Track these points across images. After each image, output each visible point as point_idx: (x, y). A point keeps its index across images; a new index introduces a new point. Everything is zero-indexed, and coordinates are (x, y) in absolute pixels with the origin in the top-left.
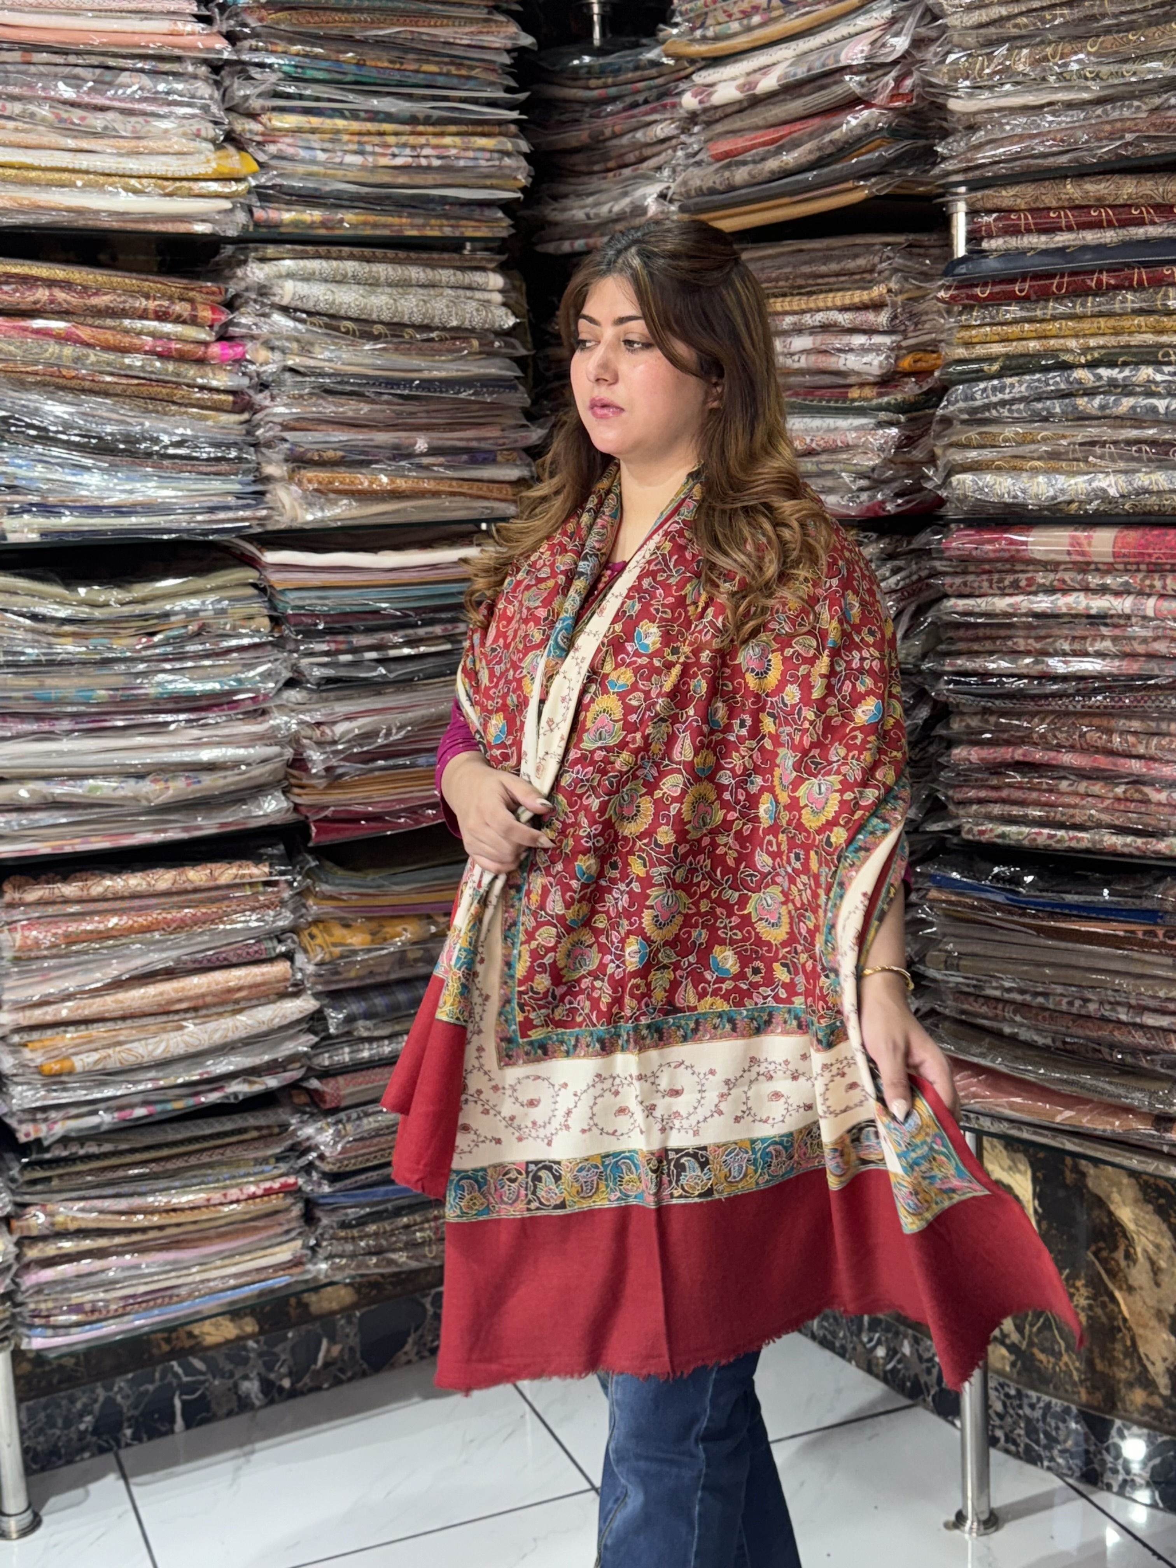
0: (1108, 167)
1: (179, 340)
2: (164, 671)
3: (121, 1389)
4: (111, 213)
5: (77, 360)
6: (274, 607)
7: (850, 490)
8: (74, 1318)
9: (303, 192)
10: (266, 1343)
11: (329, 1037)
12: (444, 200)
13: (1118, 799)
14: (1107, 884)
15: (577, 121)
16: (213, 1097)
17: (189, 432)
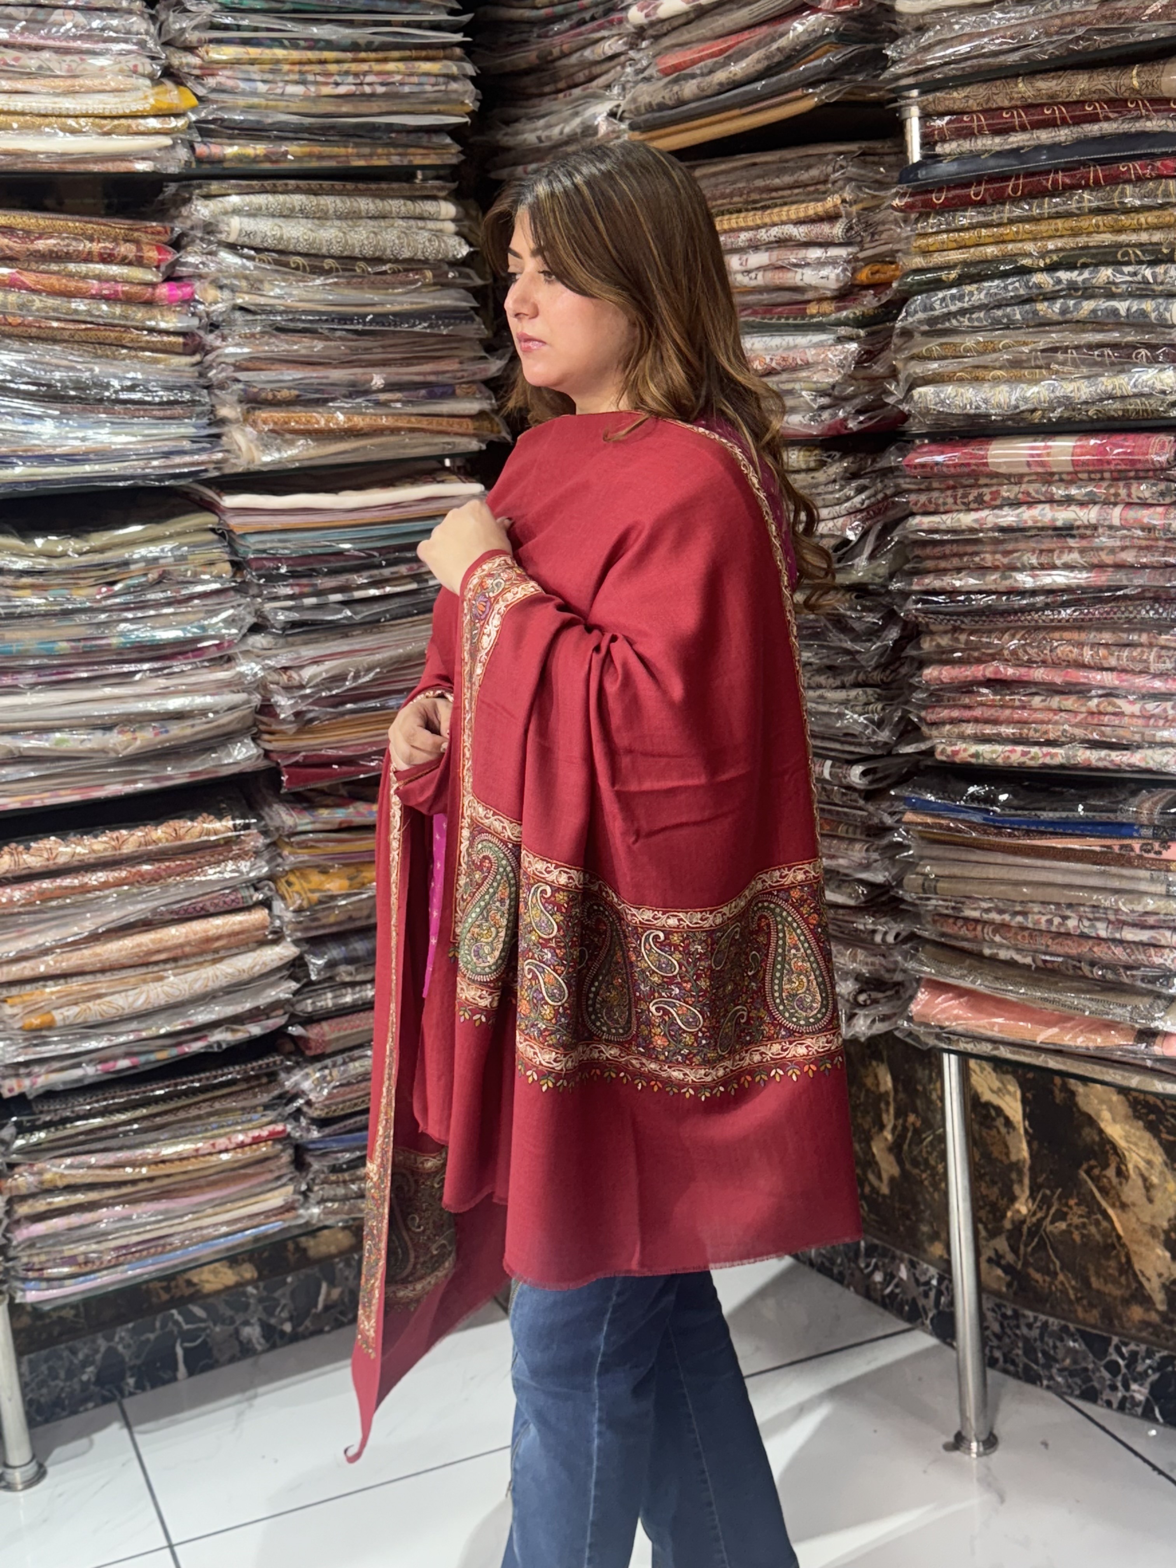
0: (1059, 63)
1: (127, 281)
2: (126, 620)
3: (122, 1339)
4: (48, 155)
5: (22, 306)
6: (234, 552)
7: (811, 409)
8: (66, 1270)
9: (245, 126)
10: (265, 1288)
11: (311, 983)
12: (390, 127)
13: (1092, 713)
14: (1082, 799)
15: (526, 42)
16: (197, 1046)
17: (139, 376)
